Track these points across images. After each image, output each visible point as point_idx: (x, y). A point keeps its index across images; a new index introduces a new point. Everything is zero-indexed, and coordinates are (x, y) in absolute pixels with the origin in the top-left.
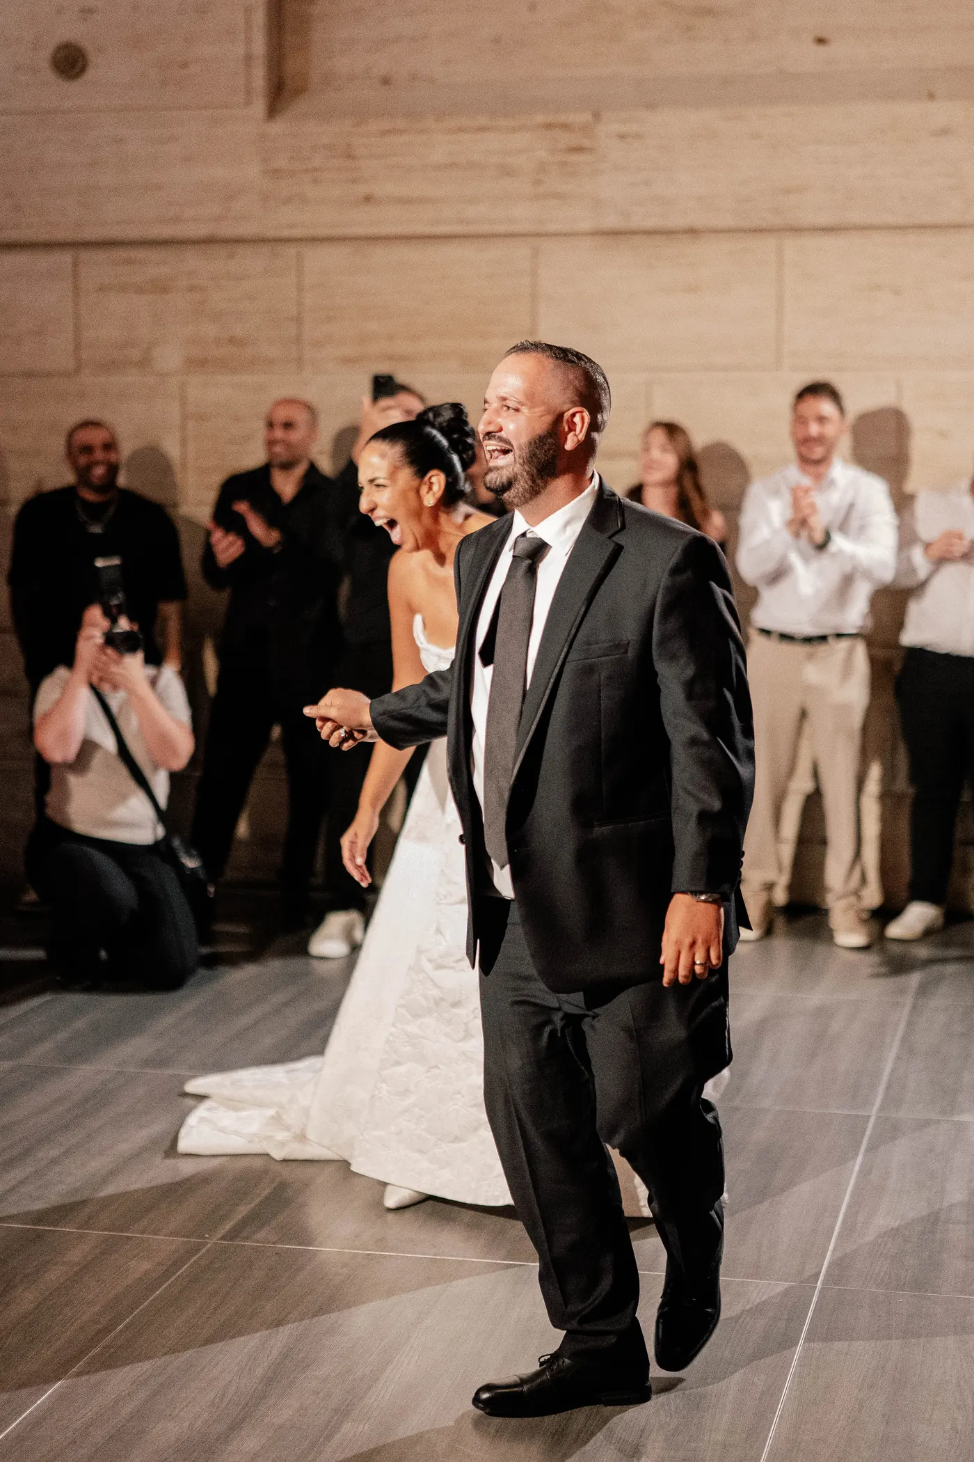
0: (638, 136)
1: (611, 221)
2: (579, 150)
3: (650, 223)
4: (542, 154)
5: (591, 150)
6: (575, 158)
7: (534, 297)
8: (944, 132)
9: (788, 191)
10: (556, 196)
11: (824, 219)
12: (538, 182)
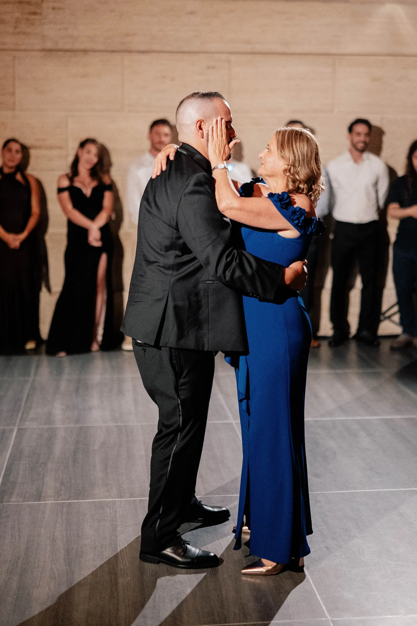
0: (61, 9)
1: (49, 45)
2: (35, 13)
3: (68, 47)
4: (18, 15)
5: (40, 14)
6: (33, 17)
7: (14, 78)
8: (192, 13)
9: (127, 35)
10: (24, 33)
11: (142, 48)
12: (16, 27)
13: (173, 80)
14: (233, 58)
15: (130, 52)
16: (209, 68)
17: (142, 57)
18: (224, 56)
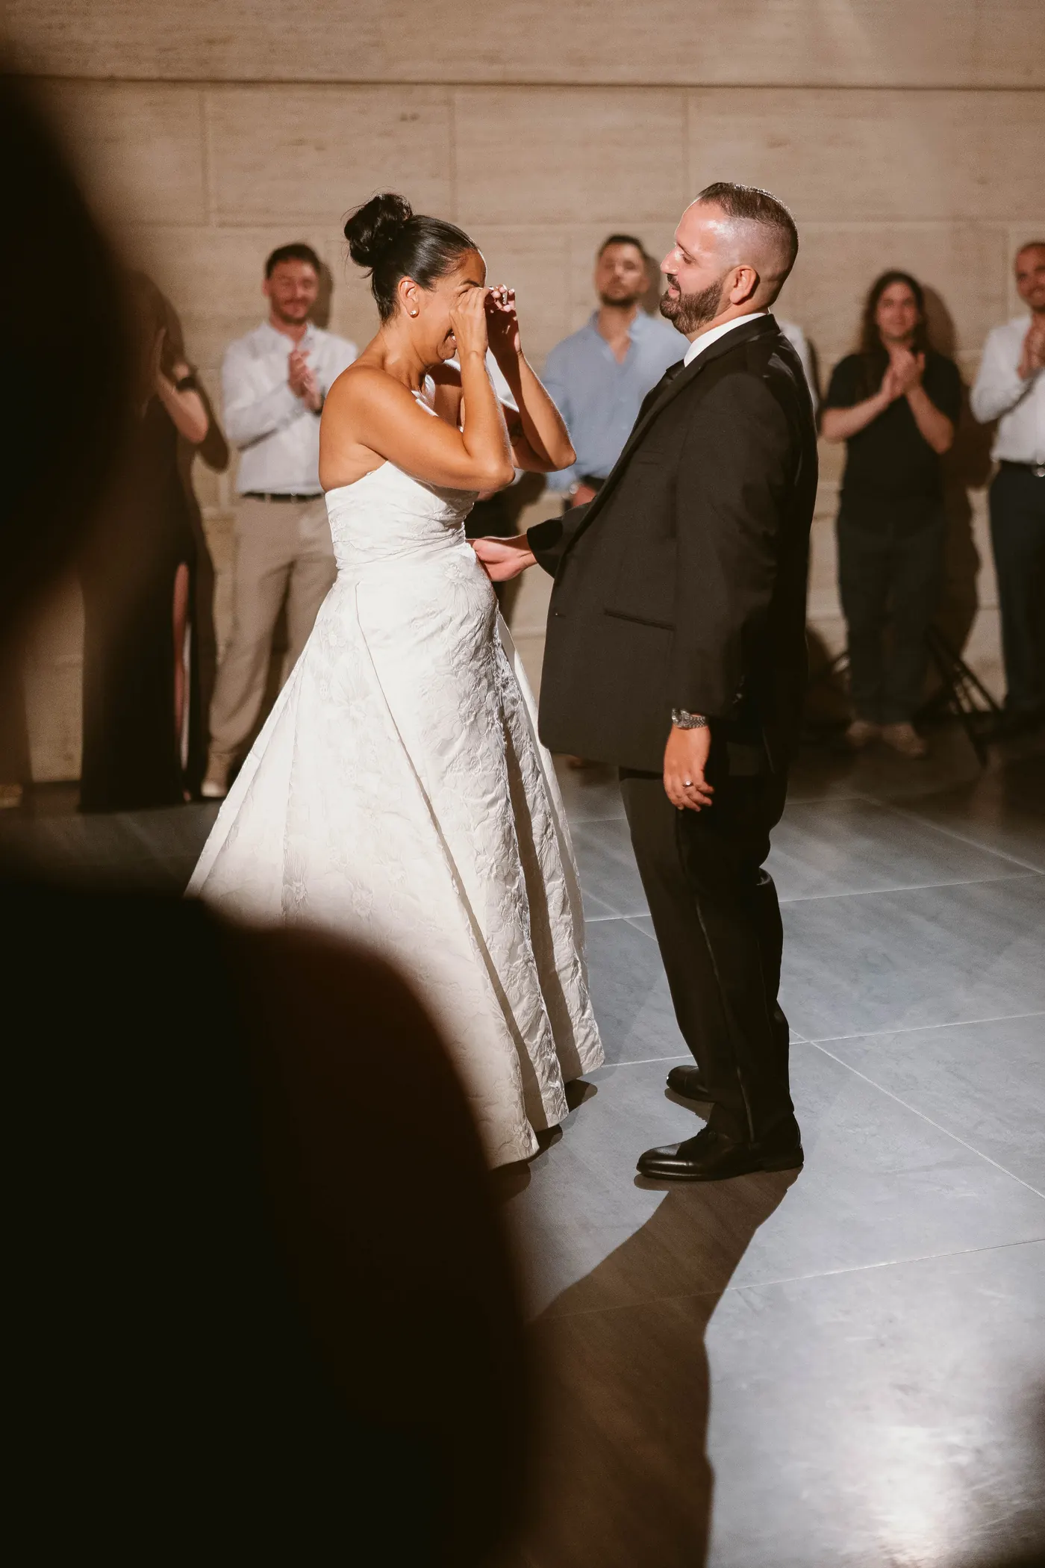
13: (320, 148)
14: (459, 95)
15: (217, 83)
16: (404, 119)
17: (248, 95)
18: (436, 93)
